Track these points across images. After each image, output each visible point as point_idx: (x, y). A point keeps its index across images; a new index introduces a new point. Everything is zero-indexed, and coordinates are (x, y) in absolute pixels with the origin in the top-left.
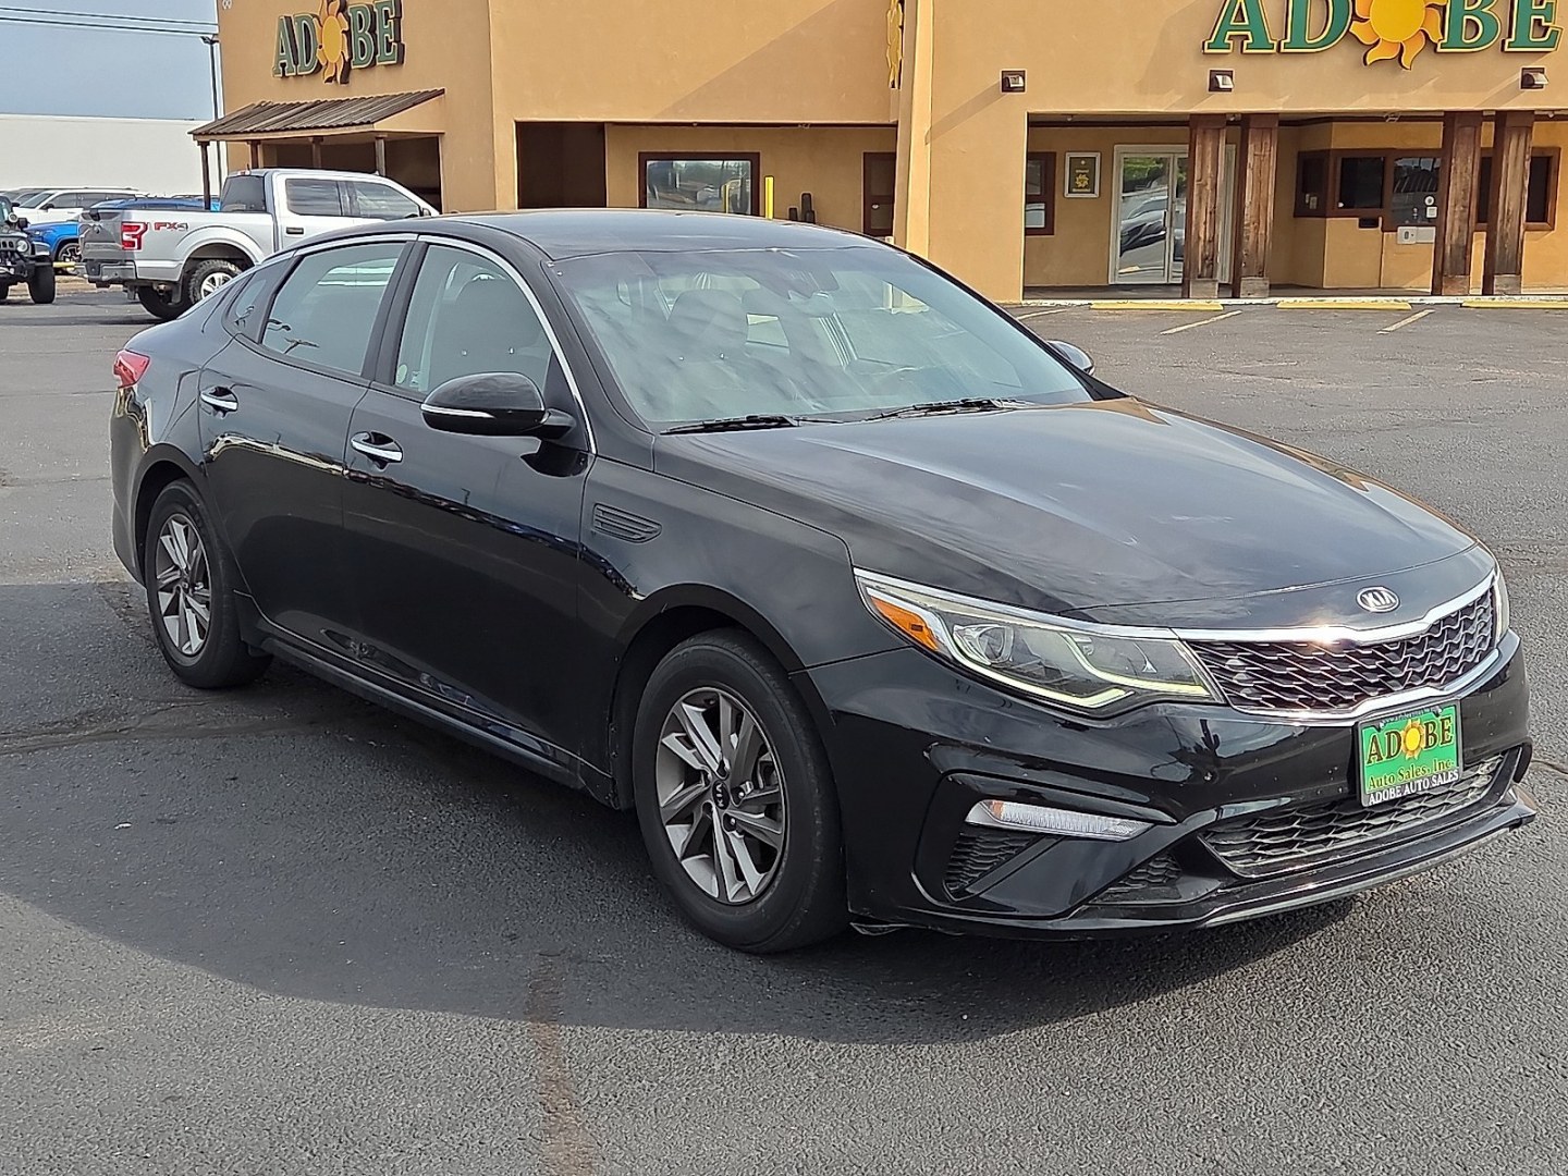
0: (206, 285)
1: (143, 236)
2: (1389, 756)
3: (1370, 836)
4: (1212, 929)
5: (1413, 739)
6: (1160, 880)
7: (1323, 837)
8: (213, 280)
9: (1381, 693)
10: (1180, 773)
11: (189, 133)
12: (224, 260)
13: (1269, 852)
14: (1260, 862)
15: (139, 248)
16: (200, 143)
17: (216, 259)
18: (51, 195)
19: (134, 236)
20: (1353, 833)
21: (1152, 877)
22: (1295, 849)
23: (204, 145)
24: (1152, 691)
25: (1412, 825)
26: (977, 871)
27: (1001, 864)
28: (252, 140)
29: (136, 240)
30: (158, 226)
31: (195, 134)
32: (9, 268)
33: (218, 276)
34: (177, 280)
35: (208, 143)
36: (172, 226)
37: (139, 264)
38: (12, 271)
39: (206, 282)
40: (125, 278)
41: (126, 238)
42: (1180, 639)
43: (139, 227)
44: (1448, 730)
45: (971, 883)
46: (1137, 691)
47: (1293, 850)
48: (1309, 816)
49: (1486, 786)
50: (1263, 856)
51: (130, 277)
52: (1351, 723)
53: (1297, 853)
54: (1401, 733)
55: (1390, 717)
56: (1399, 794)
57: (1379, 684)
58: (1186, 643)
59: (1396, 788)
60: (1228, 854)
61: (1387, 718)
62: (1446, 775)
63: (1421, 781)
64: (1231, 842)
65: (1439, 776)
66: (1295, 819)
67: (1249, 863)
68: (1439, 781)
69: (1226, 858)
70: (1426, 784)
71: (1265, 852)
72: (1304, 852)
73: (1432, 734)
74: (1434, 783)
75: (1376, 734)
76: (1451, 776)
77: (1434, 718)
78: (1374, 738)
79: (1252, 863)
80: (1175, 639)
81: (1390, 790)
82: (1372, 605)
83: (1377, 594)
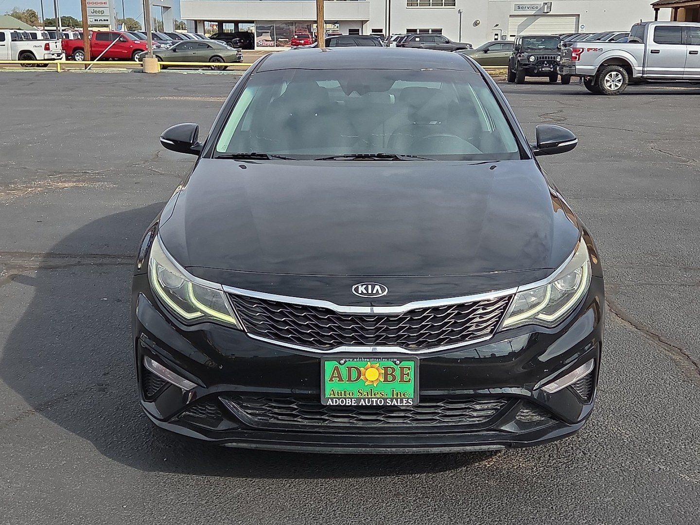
0: (607, 78)
1: (581, 54)
2: (350, 380)
3: (360, 424)
4: (228, 448)
5: (372, 374)
6: (213, 416)
8: (611, 75)
9: (355, 343)
11: (651, 5)
12: (618, 65)
14: (272, 421)
15: (579, 60)
16: (655, 9)
17: (614, 65)
18: (614, 34)
19: (577, 55)
20: (346, 420)
21: (209, 413)
23: (657, 10)
24: (212, 316)
25: (399, 426)
28: (675, 7)
29: (578, 56)
30: (589, 50)
31: (654, 5)
32: (551, 68)
33: (614, 73)
34: (594, 75)
35: (659, 9)
36: (595, 50)
37: (577, 67)
38: (552, 70)
39: (608, 75)
40: (571, 73)
41: (573, 55)
42: (224, 291)
43: (580, 50)
44: (408, 374)
46: (206, 315)
47: (295, 419)
48: (301, 403)
50: (275, 418)
51: (573, 73)
53: (300, 421)
54: (362, 369)
55: (351, 358)
56: (354, 403)
57: (353, 338)
58: (227, 294)
59: (353, 400)
60: (250, 411)
61: (348, 358)
62: (400, 400)
63: (377, 399)
64: (249, 406)
65: (394, 400)
66: (292, 403)
67: (265, 420)
68: (393, 403)
69: (247, 413)
70: (381, 402)
71: (275, 416)
72: (306, 422)
73: (391, 374)
74: (389, 403)
75: (338, 365)
76: (406, 402)
77: (393, 365)
78: (336, 368)
79: (267, 420)
80: (222, 290)
81: (347, 399)
82: (360, 292)
83: (370, 287)
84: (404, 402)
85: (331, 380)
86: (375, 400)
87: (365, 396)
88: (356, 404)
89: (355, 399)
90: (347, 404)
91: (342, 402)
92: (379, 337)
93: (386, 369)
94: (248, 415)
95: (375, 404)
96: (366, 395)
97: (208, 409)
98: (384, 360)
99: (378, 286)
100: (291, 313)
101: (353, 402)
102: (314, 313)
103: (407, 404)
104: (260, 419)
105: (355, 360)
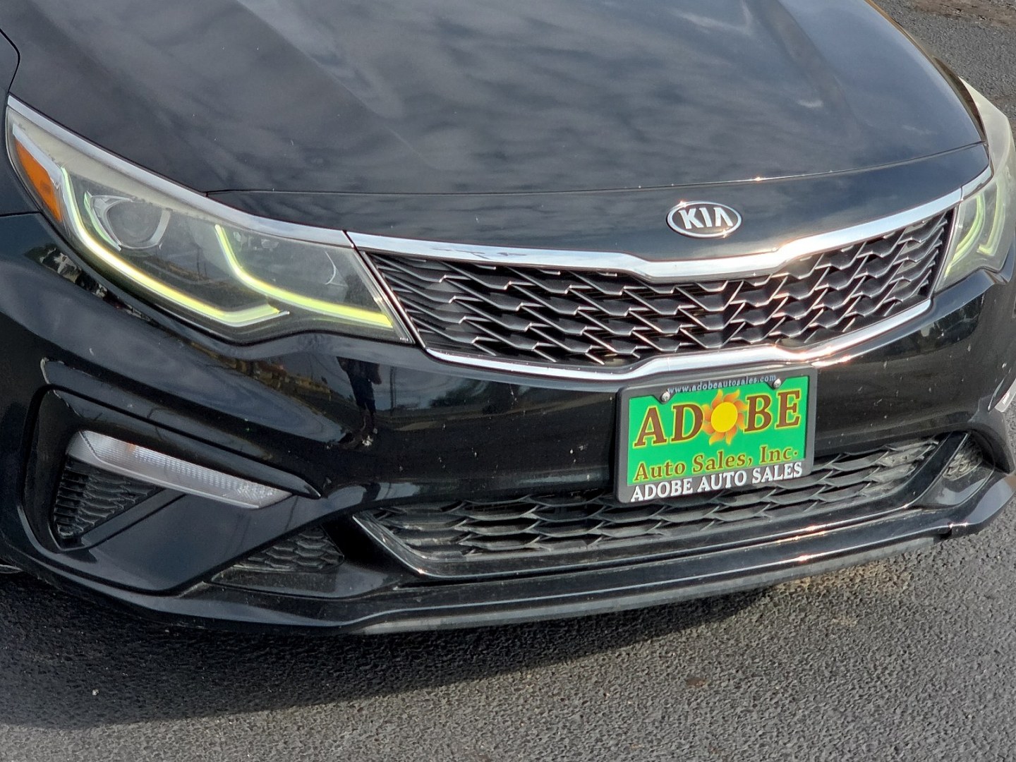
2: (678, 436)
3: (668, 536)
5: (724, 417)
6: (315, 564)
7: (582, 532)
9: (682, 349)
10: (327, 431)
13: (489, 546)
14: (471, 557)
21: (301, 558)
22: (533, 544)
24: (319, 314)
26: (94, 518)
27: (119, 513)
42: (355, 248)
44: (794, 408)
45: (86, 531)
46: (295, 312)
47: (527, 545)
49: (902, 480)
50: (478, 550)
52: (615, 390)
53: (539, 550)
54: (704, 408)
55: (685, 385)
56: (688, 489)
57: (680, 337)
58: (364, 254)
59: (685, 481)
60: (417, 542)
61: (678, 386)
62: (779, 468)
63: (733, 473)
64: (420, 528)
65: (768, 470)
66: (528, 507)
67: (453, 557)
68: (765, 477)
69: (414, 547)
70: (741, 478)
71: (480, 544)
72: (550, 550)
73: (762, 412)
74: (757, 479)
75: (656, 406)
76: (789, 471)
77: (767, 392)
78: (653, 413)
79: (459, 557)
80: (350, 247)
81: (673, 483)
82: (688, 226)
83: (704, 211)
84: (787, 470)
85: (640, 442)
86: (728, 475)
87: (707, 468)
88: (691, 491)
89: (691, 480)
90: (673, 494)
91: (664, 488)
92: (732, 328)
93: (753, 401)
94: (416, 552)
95: (728, 486)
96: (710, 467)
97: (303, 549)
98: (751, 380)
99: (720, 209)
100: (535, 290)
101: (686, 486)
102: (591, 285)
103: (791, 476)
104: (444, 557)
105: (694, 387)
